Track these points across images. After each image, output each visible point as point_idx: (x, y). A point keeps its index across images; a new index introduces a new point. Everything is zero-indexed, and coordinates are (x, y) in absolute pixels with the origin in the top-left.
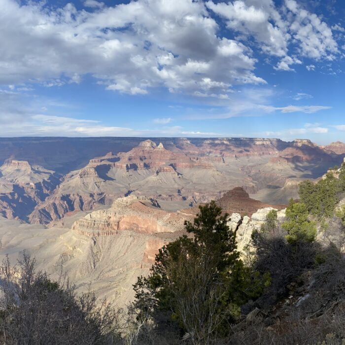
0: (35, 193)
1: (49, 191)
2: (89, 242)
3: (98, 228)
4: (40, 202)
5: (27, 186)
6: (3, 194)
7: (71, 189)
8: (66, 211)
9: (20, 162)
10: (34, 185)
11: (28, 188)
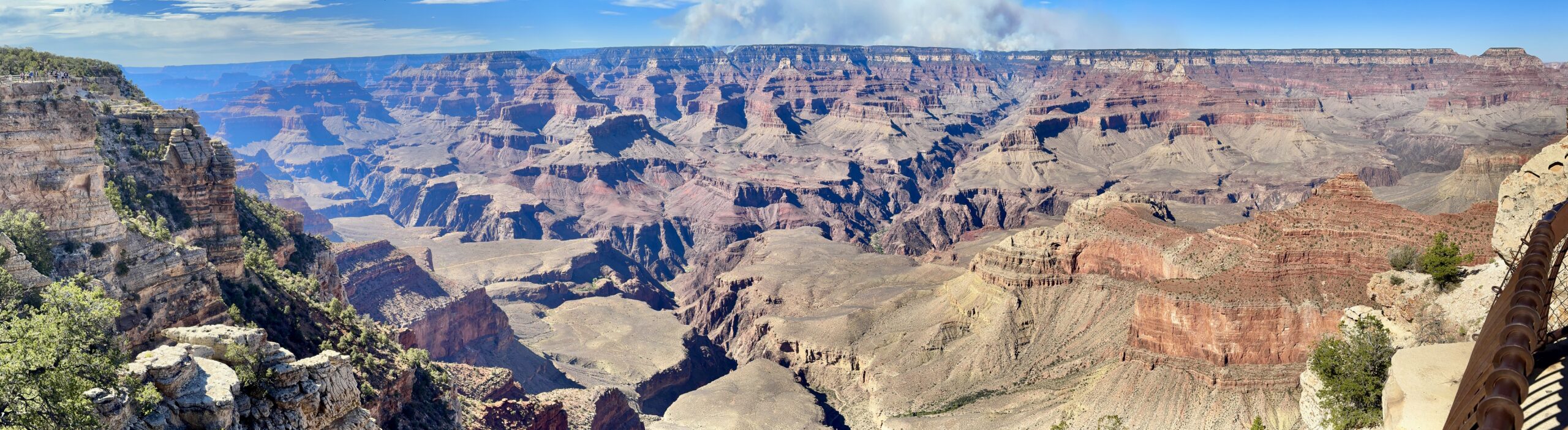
0: (899, 182)
1: (930, 180)
2: (1006, 300)
3: (1028, 270)
4: (910, 204)
5: (882, 166)
6: (826, 183)
7: (980, 176)
8: (965, 228)
9: (867, 108)
10: (896, 164)
11: (882, 172)
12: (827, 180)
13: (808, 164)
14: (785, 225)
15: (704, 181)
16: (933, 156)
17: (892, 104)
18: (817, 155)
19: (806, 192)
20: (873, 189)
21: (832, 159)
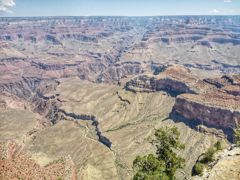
13: (71, 56)
15: (34, 64)
16: (112, 51)
18: (73, 53)
21: (79, 54)
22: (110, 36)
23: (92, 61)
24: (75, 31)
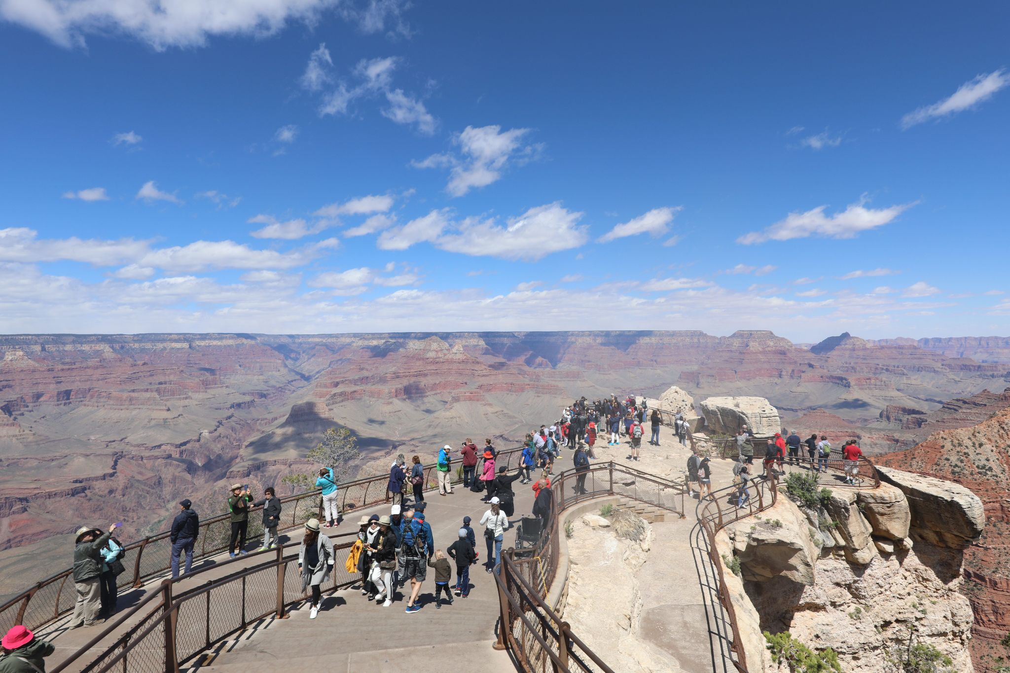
9: (133, 394)
10: (173, 448)
11: (157, 458)
12: (82, 476)
13: (54, 463)
14: (20, 542)
16: (216, 434)
17: (165, 388)
18: (67, 452)
19: (50, 496)
20: (145, 478)
21: (88, 453)
22: (208, 391)
23: (140, 473)
24: (78, 378)
